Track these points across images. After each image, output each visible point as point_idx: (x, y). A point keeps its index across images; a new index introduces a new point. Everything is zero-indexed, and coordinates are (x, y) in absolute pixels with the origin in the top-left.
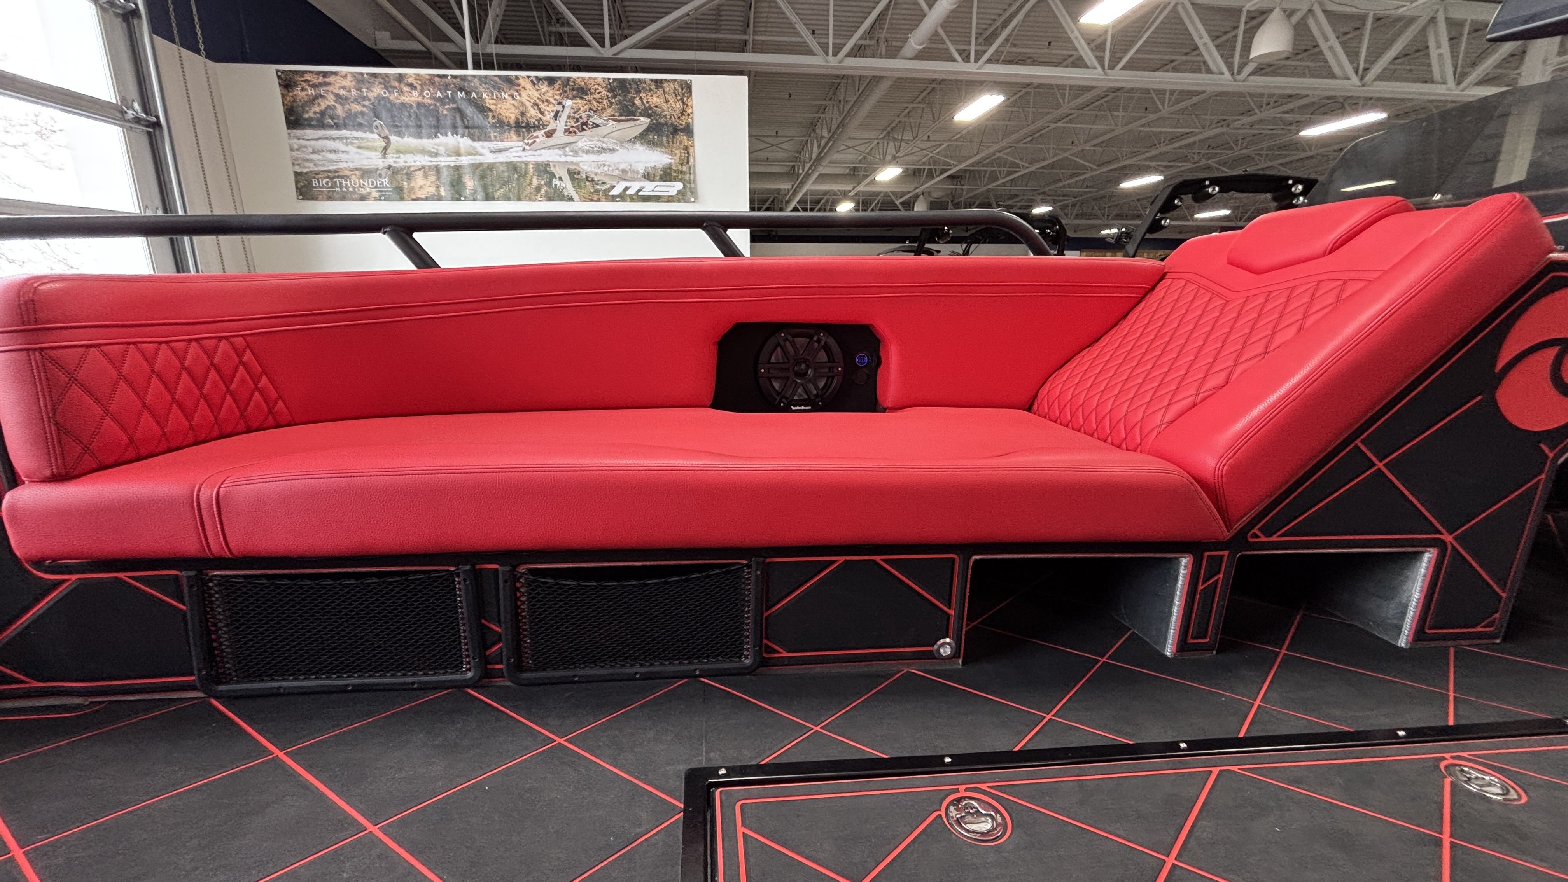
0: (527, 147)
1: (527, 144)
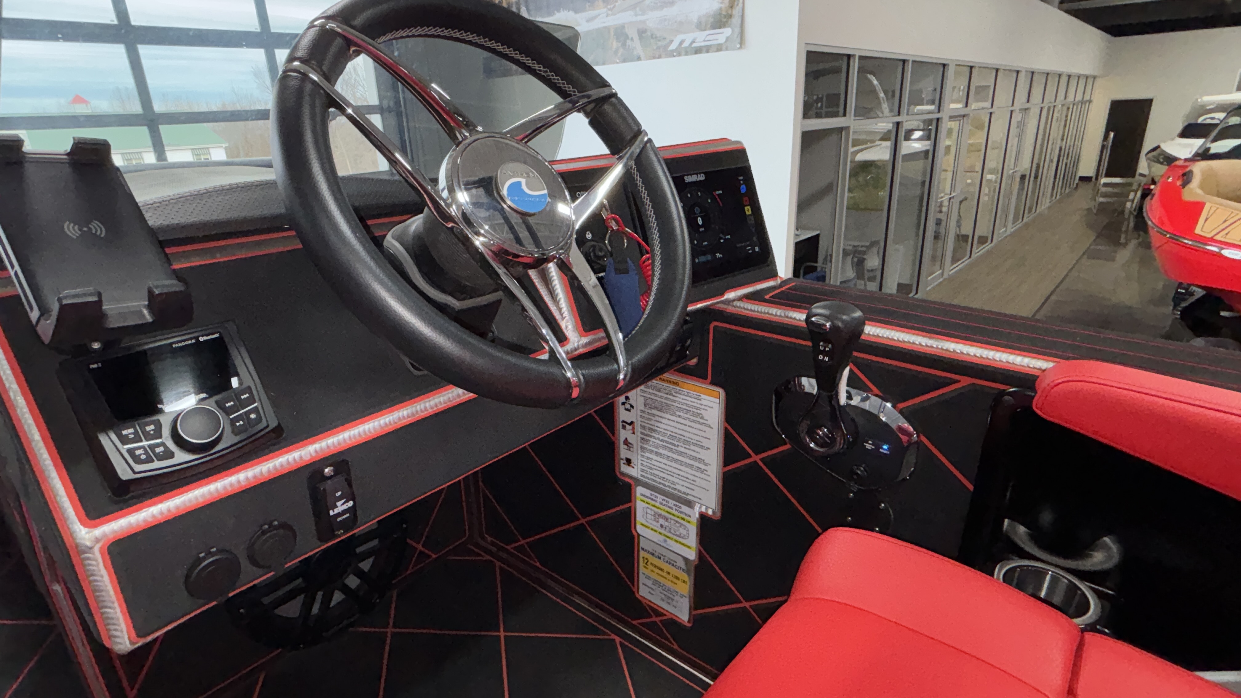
0: (610, 12)
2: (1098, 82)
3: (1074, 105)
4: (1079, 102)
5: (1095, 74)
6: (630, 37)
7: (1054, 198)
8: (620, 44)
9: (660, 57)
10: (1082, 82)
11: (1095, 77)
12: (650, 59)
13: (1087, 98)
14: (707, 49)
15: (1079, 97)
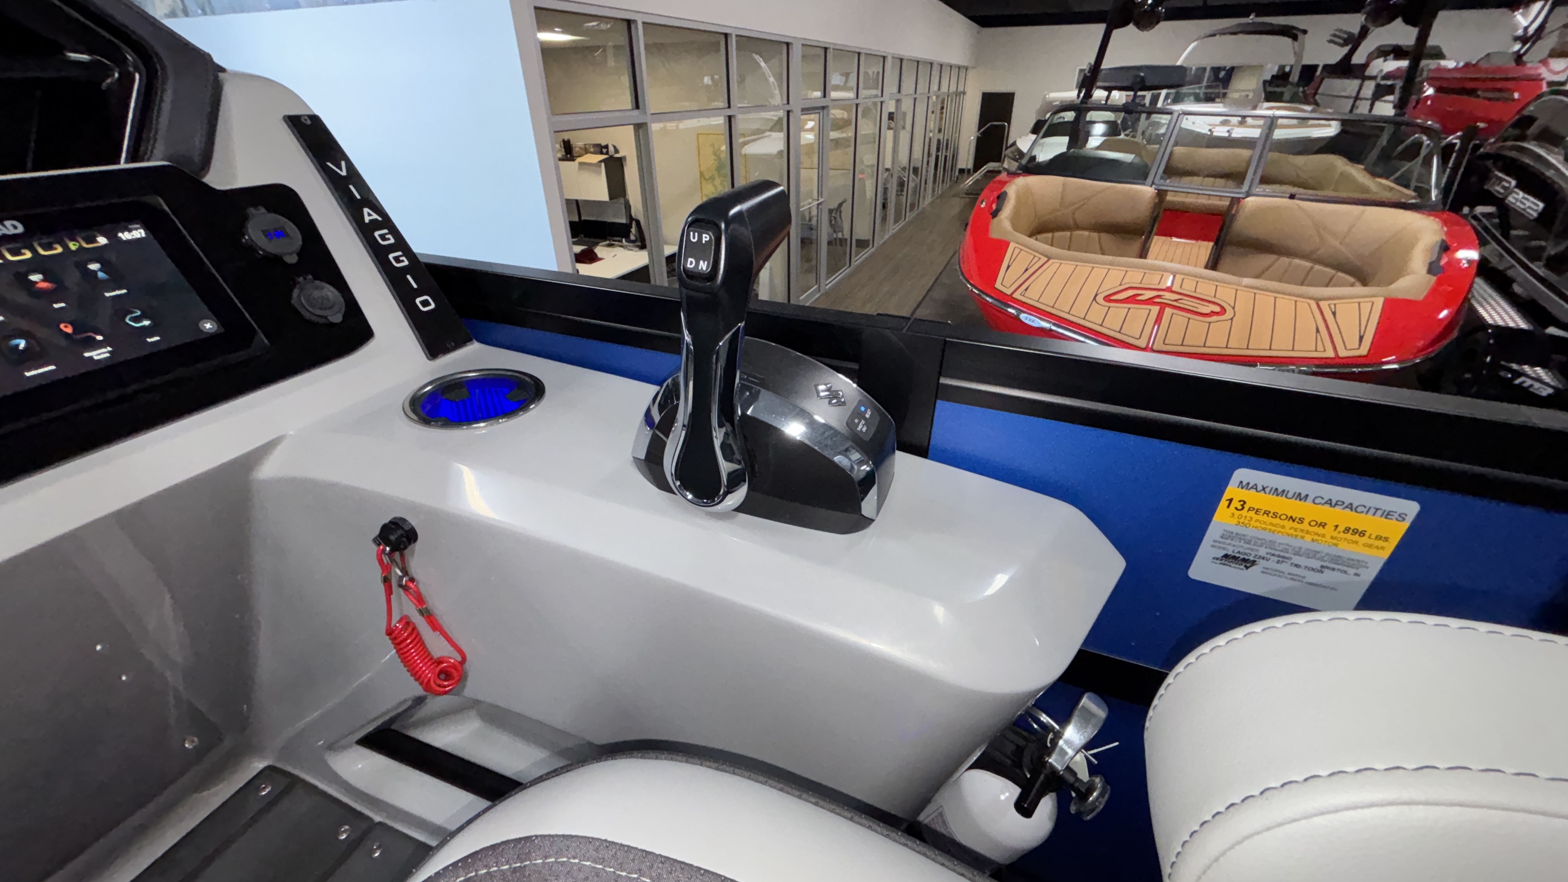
2: (971, 73)
3: (948, 96)
4: (953, 93)
5: (966, 64)
7: (936, 193)
10: (955, 72)
11: (967, 69)
13: (961, 89)
15: (953, 89)
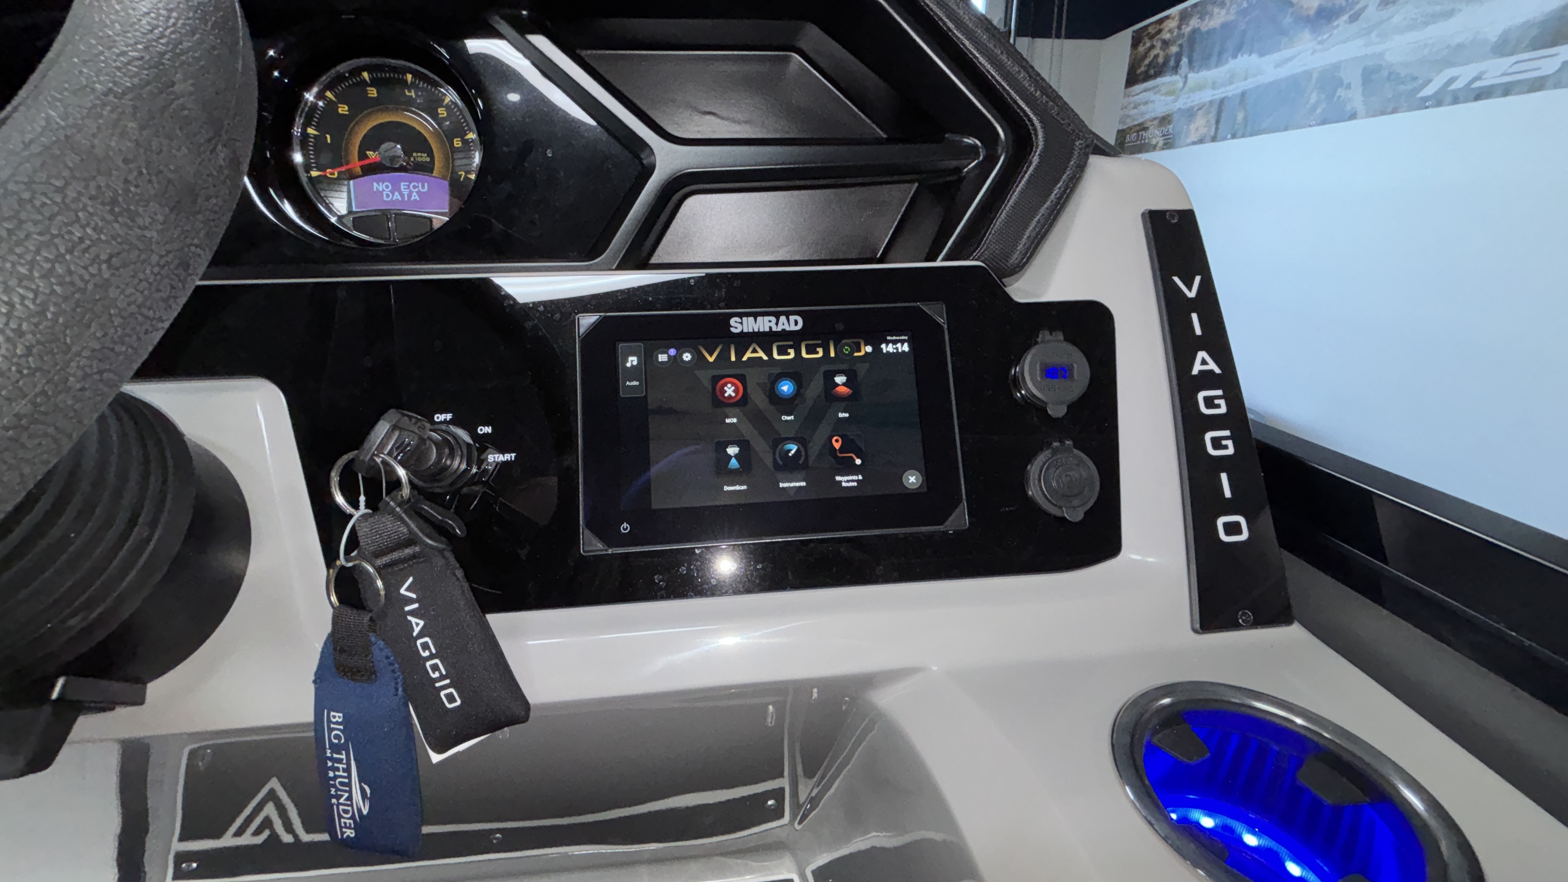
0: (1319, 47)
1: (1320, 43)
6: (1345, 82)
8: (1323, 96)
9: (1394, 111)
12: (1373, 116)
14: (1507, 90)
